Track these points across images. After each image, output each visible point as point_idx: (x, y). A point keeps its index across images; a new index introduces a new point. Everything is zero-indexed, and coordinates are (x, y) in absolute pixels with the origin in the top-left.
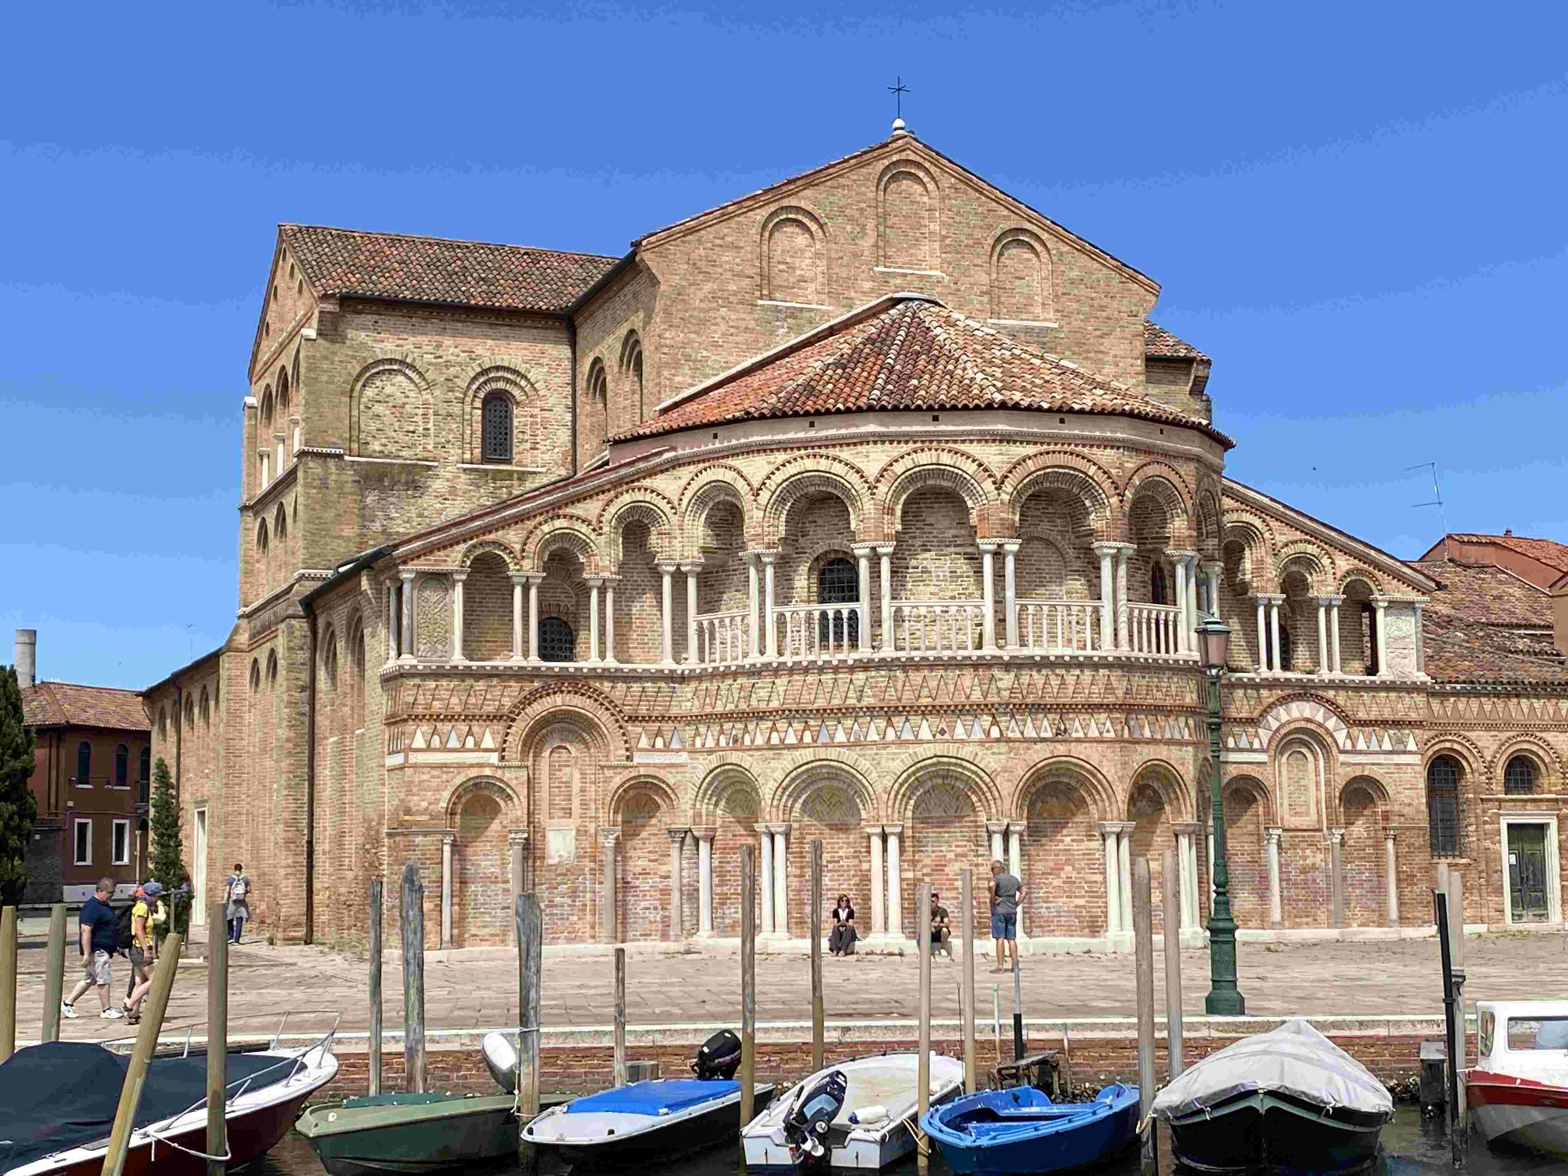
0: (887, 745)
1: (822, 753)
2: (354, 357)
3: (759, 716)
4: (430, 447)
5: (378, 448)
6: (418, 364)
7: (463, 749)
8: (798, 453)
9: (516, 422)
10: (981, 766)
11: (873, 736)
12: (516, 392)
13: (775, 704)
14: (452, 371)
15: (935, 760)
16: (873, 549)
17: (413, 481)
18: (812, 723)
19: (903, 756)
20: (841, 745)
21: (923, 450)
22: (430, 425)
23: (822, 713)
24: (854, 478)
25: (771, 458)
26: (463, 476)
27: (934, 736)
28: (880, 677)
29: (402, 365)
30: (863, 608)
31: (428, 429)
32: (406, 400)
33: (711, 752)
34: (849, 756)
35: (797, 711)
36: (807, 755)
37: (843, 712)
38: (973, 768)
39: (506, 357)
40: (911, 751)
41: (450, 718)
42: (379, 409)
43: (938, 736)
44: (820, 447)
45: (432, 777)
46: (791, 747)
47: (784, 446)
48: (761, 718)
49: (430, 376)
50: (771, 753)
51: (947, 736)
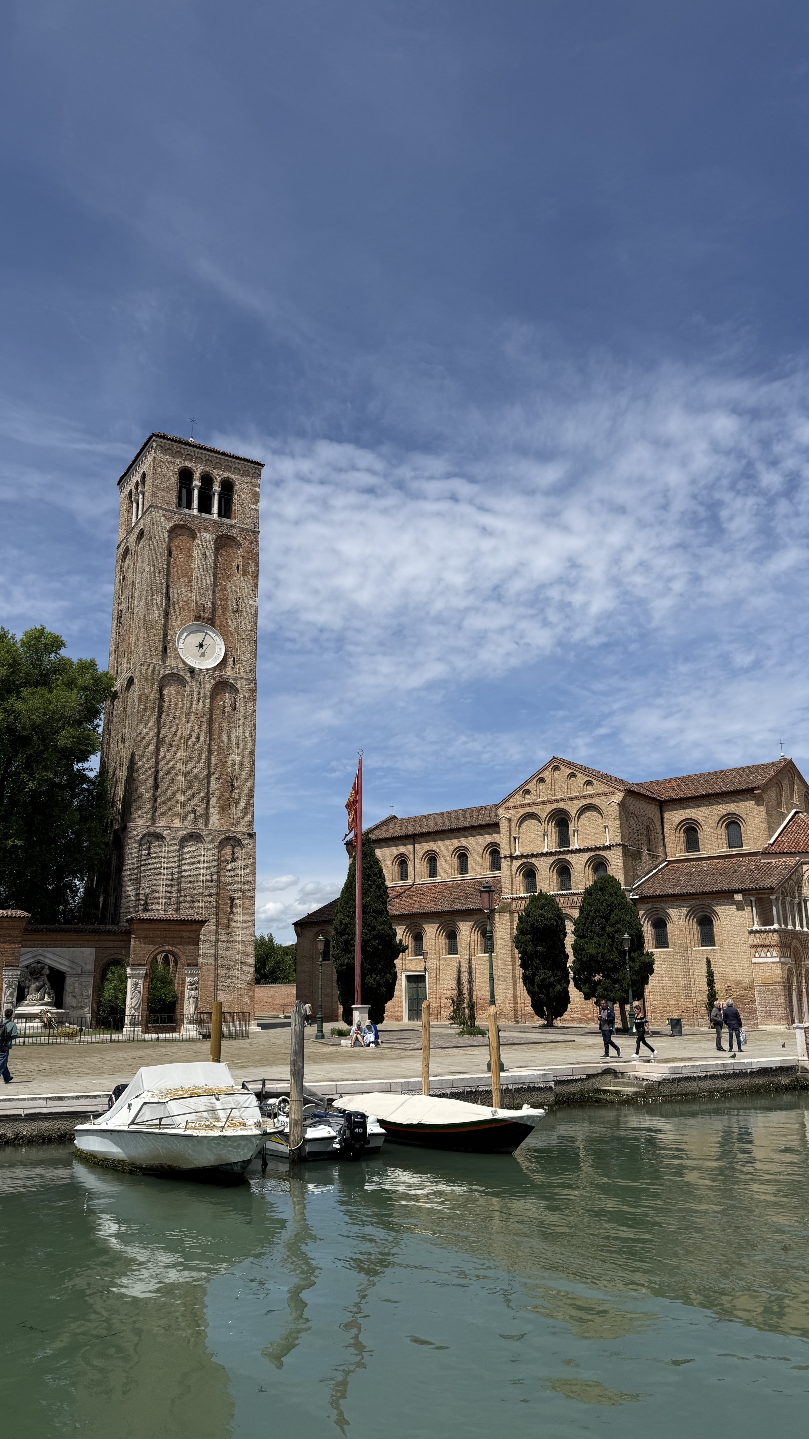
4: (640, 845)
6: (637, 814)
9: (651, 837)
12: (651, 827)
14: (643, 818)
17: (640, 857)
22: (640, 836)
26: (647, 856)
29: (633, 815)
32: (634, 827)
39: (650, 814)
49: (639, 819)
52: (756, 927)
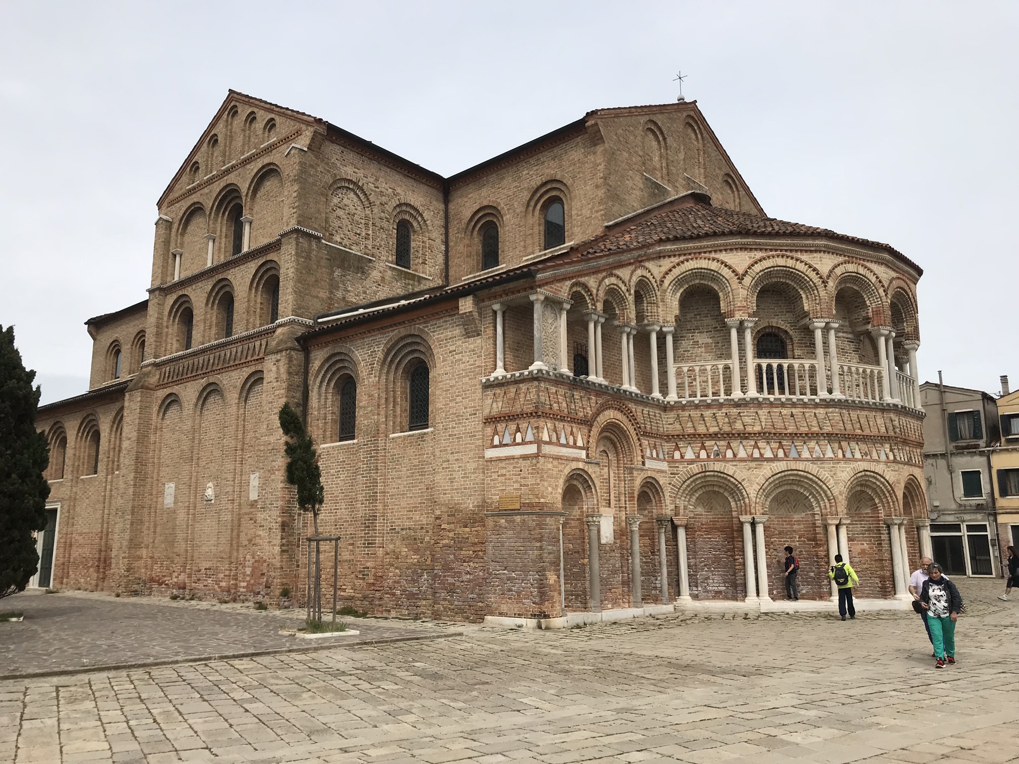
0: (839, 461)
1: (793, 465)
2: (329, 171)
3: (743, 436)
4: (370, 247)
5: (339, 240)
6: (365, 187)
7: (567, 446)
8: (771, 253)
9: (413, 244)
10: (887, 478)
11: (829, 454)
12: (415, 224)
13: (757, 428)
14: (384, 199)
15: (863, 473)
16: (827, 323)
17: (362, 268)
18: (784, 443)
19: (847, 469)
20: (807, 460)
21: (849, 262)
22: (370, 232)
23: (793, 436)
24: (813, 275)
25: (752, 254)
26: (389, 271)
27: (862, 456)
28: (834, 413)
29: (354, 186)
30: (820, 363)
31: (369, 235)
32: (355, 211)
33: (691, 462)
34: (813, 468)
35: (775, 434)
36: (781, 466)
37: (809, 436)
38: (882, 479)
39: (412, 199)
40: (852, 466)
41: (562, 419)
42: (340, 212)
43: (864, 457)
44: (786, 250)
45: (554, 466)
46: (769, 460)
47: (762, 247)
48: (746, 438)
49: (372, 198)
50: (753, 464)
51: (869, 457)
52: (500, 373)
